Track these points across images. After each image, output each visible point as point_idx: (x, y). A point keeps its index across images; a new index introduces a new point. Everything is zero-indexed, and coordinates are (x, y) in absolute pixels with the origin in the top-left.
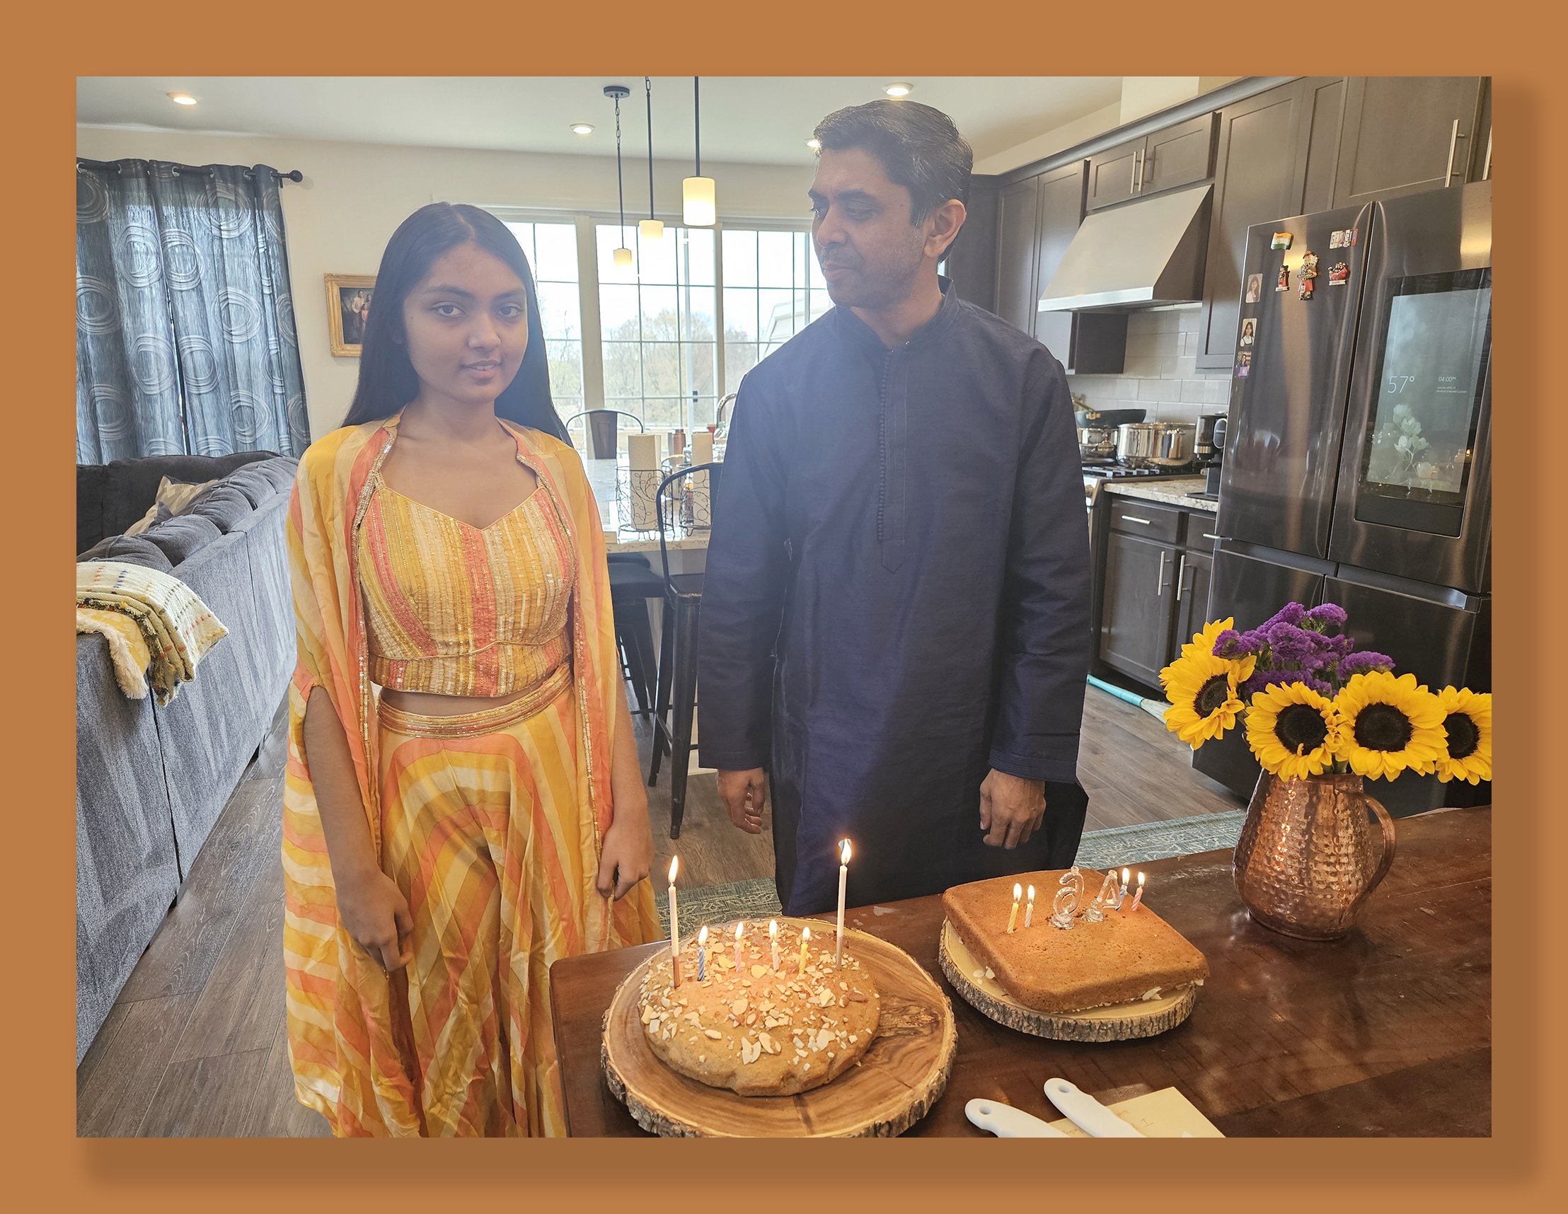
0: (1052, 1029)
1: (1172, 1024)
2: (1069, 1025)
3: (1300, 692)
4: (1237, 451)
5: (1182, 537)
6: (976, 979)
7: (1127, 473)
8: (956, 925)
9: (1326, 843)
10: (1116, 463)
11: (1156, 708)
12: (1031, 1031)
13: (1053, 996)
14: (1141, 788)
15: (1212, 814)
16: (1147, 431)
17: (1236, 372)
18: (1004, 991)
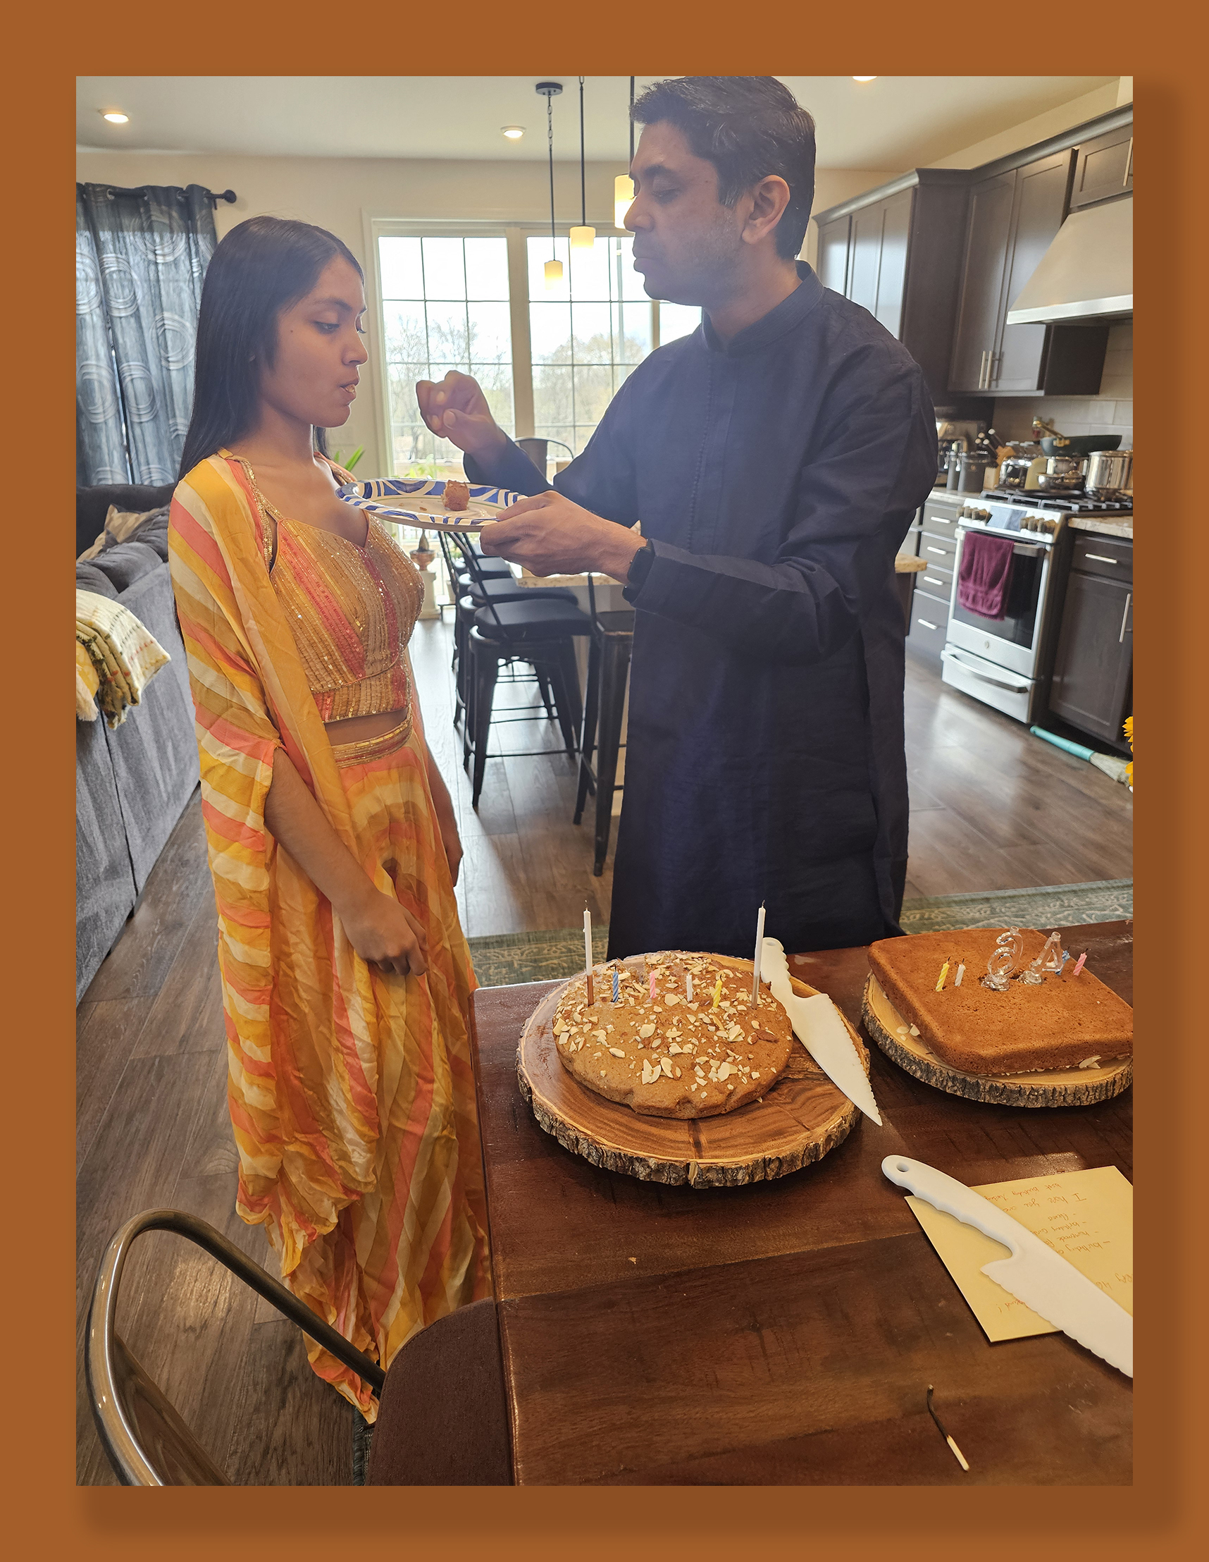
0: (979, 1091)
1: (1110, 1094)
2: (997, 1088)
6: (900, 1035)
8: (881, 979)
10: (1084, 495)
11: (1107, 763)
12: (956, 1091)
13: (981, 1058)
16: (1121, 459)
18: (928, 1049)
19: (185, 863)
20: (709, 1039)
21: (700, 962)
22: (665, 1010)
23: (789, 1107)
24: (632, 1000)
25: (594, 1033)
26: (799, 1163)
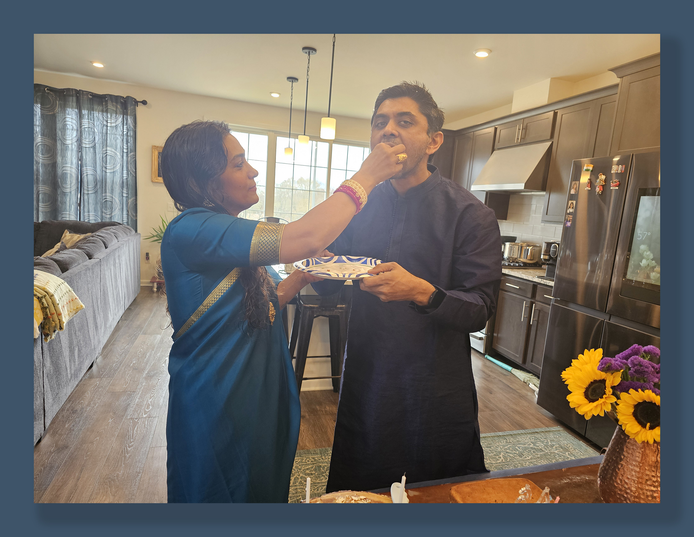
3: (649, 395)
4: (561, 259)
5: (534, 295)
7: (509, 264)
11: (518, 373)
14: (513, 412)
15: (547, 428)
16: (518, 246)
17: (565, 224)
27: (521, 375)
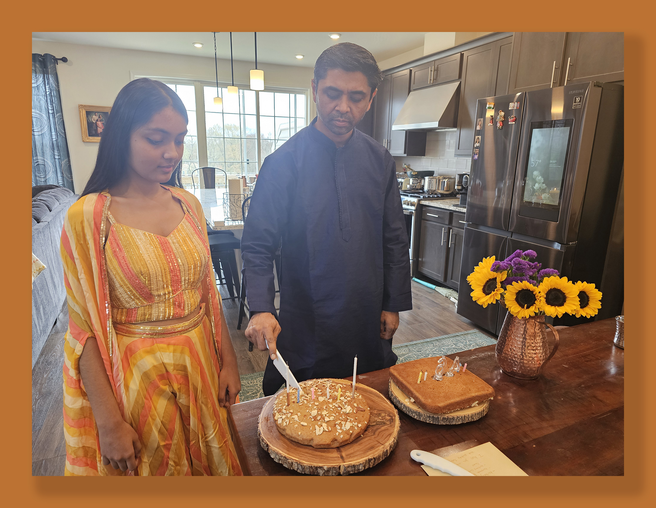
0: (439, 420)
1: (482, 415)
2: (445, 418)
3: (526, 284)
4: (471, 188)
5: (450, 222)
6: (407, 402)
7: (428, 196)
8: (396, 382)
9: (533, 342)
10: (423, 192)
11: (441, 290)
12: (430, 422)
13: (439, 407)
14: (437, 322)
15: (465, 331)
16: (435, 180)
17: (473, 157)
18: (418, 406)
19: (49, 363)
20: (339, 413)
21: (328, 382)
22: (319, 404)
23: (373, 437)
24: (305, 401)
25: (293, 417)
26: (381, 458)
27: (443, 291)
